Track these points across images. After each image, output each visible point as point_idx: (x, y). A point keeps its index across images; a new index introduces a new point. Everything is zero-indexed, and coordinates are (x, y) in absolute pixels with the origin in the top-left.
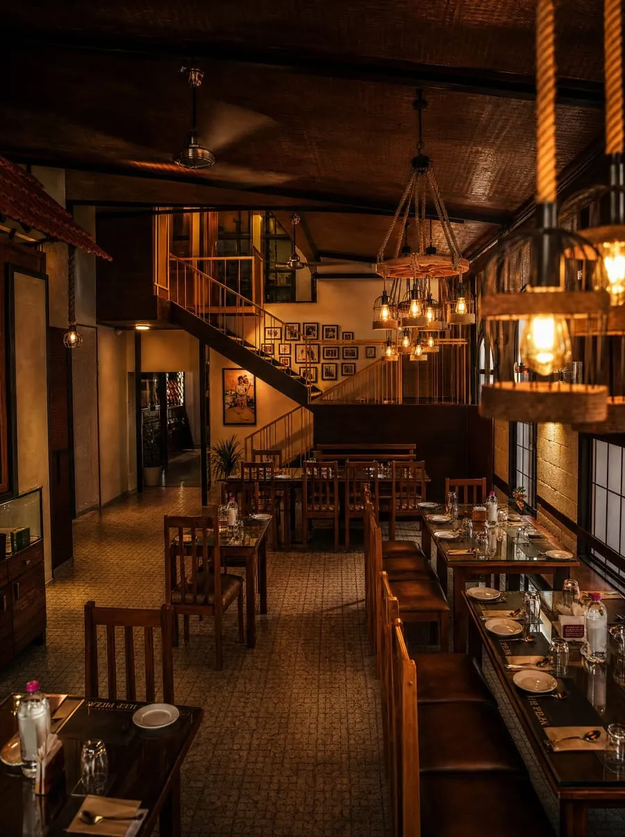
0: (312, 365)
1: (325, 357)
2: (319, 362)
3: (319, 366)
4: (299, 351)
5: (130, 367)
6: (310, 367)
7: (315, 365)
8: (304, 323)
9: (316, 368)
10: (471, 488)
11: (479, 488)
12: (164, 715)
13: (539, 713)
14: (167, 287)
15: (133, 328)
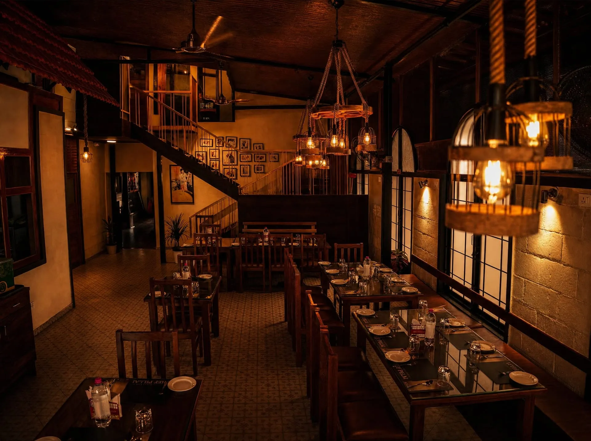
0: (233, 167)
1: (241, 160)
2: (237, 165)
3: (238, 167)
4: (225, 156)
5: (107, 170)
6: (232, 168)
7: (236, 167)
8: (226, 137)
9: (236, 168)
10: (352, 250)
11: (358, 250)
12: (187, 383)
13: (401, 372)
14: (129, 112)
15: (106, 142)
